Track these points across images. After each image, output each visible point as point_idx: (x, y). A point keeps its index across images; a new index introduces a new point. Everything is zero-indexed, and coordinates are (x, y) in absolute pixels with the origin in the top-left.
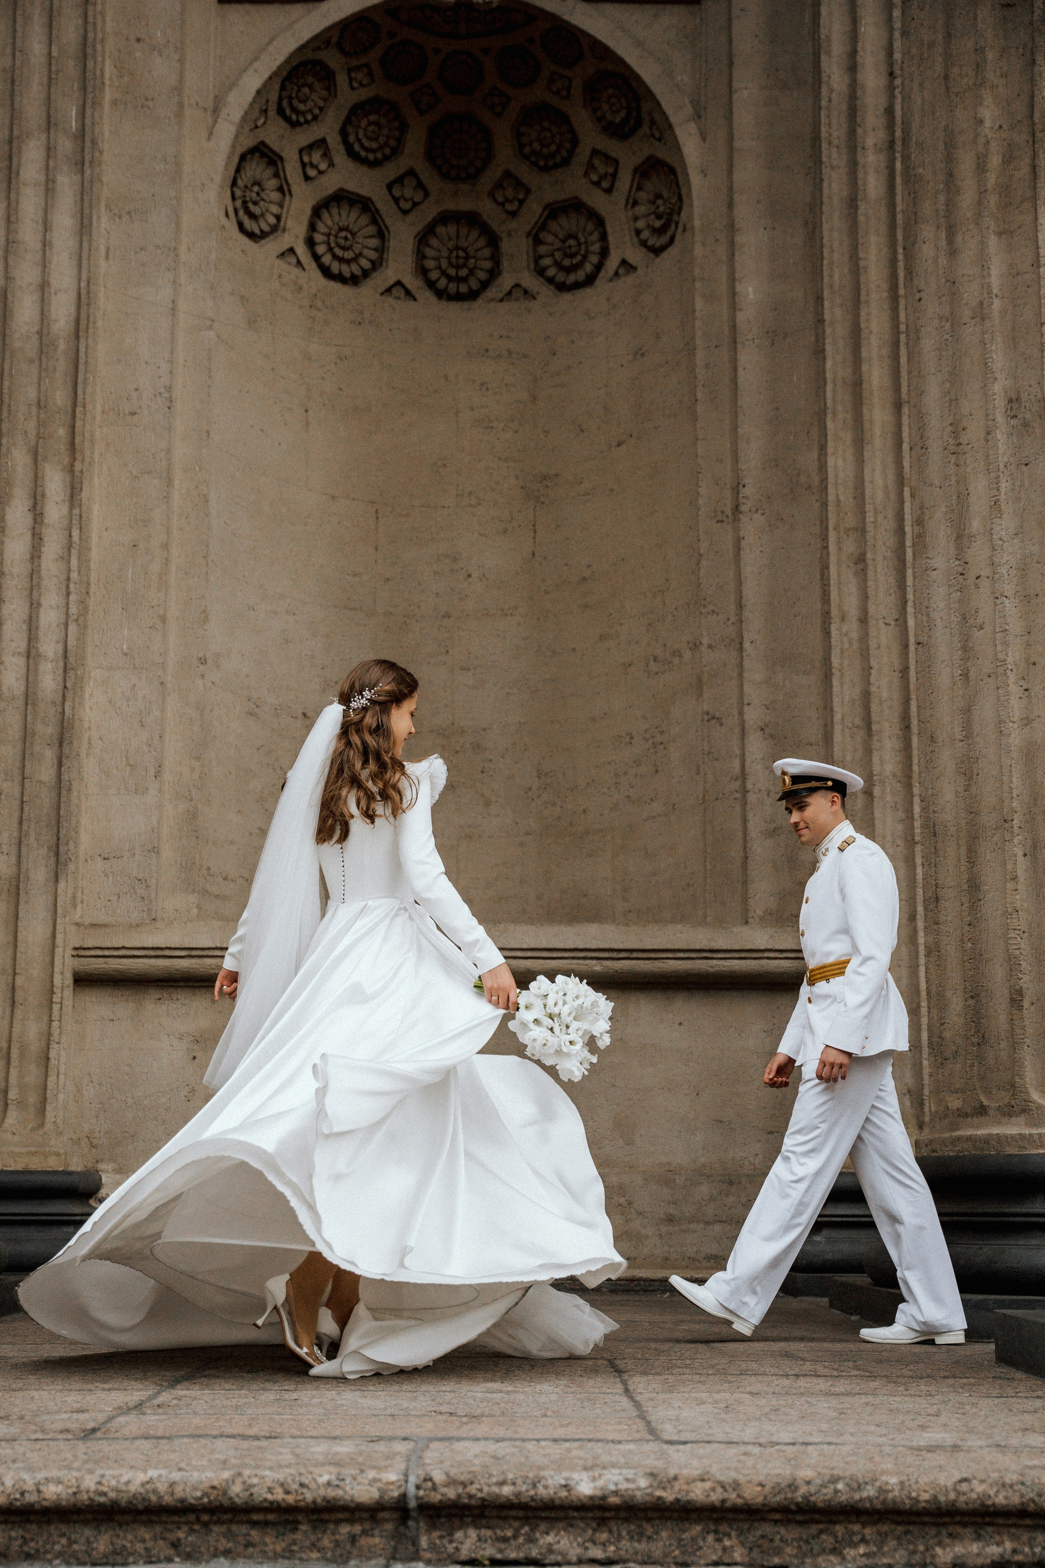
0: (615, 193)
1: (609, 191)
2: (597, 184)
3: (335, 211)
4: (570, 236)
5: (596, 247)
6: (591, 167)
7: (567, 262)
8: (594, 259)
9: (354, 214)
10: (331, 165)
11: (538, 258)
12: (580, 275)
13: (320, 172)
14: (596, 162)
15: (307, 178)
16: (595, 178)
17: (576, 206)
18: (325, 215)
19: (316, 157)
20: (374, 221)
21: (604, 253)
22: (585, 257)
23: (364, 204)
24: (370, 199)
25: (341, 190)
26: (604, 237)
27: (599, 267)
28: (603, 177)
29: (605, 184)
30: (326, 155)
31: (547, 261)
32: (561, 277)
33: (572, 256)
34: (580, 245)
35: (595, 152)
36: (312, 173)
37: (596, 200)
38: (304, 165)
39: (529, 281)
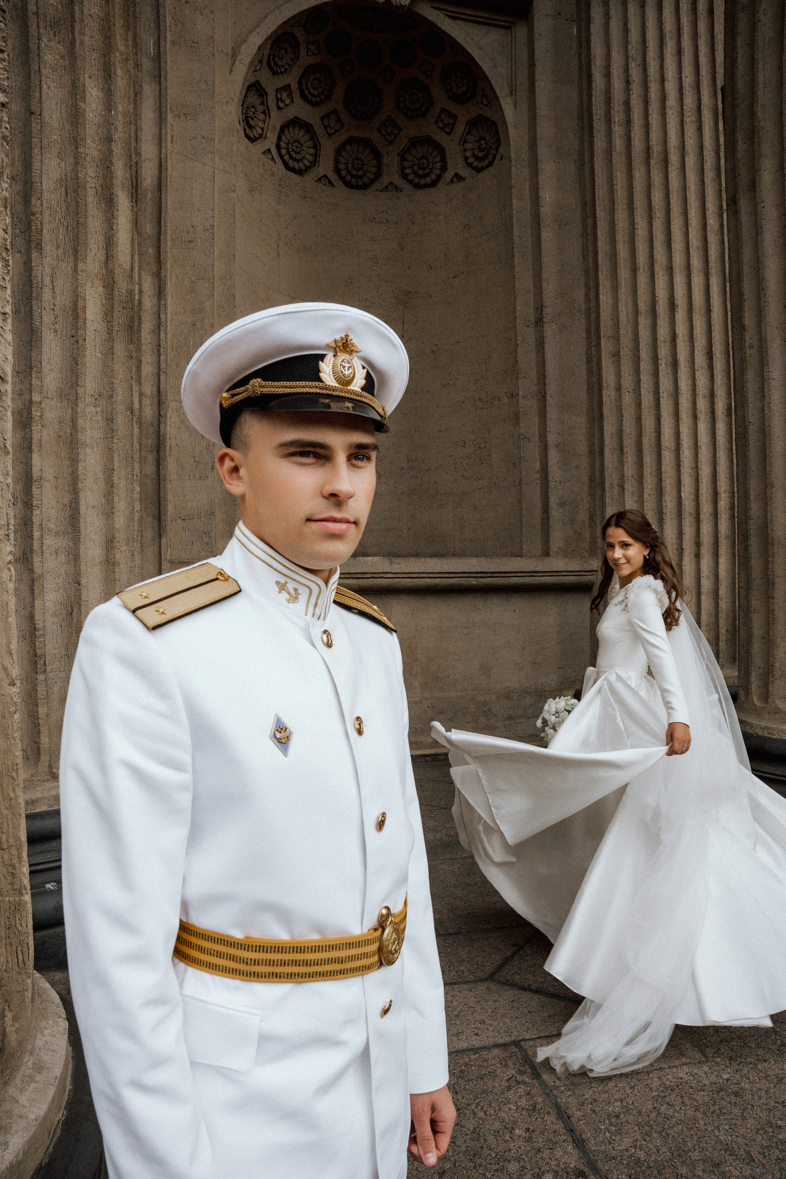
0: (452, 135)
1: (449, 133)
2: (442, 129)
3: (291, 129)
4: (423, 158)
5: (438, 165)
6: (439, 119)
7: (420, 172)
8: (437, 172)
9: (302, 133)
10: (292, 102)
11: (403, 168)
12: (428, 180)
13: (286, 105)
14: (443, 117)
15: (279, 108)
16: (441, 125)
17: (429, 141)
18: (286, 132)
19: (284, 95)
20: (312, 139)
21: (444, 168)
22: (431, 170)
23: (308, 128)
24: (311, 125)
25: (296, 117)
26: (444, 160)
27: (439, 177)
28: (446, 125)
29: (447, 130)
30: (290, 95)
31: (408, 171)
32: (416, 180)
33: (424, 169)
34: (429, 163)
35: (443, 110)
36: (281, 105)
37: (440, 137)
38: (277, 99)
39: (398, 181)
